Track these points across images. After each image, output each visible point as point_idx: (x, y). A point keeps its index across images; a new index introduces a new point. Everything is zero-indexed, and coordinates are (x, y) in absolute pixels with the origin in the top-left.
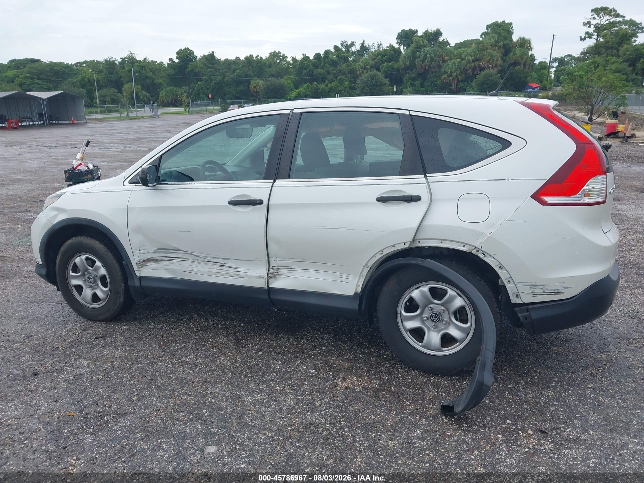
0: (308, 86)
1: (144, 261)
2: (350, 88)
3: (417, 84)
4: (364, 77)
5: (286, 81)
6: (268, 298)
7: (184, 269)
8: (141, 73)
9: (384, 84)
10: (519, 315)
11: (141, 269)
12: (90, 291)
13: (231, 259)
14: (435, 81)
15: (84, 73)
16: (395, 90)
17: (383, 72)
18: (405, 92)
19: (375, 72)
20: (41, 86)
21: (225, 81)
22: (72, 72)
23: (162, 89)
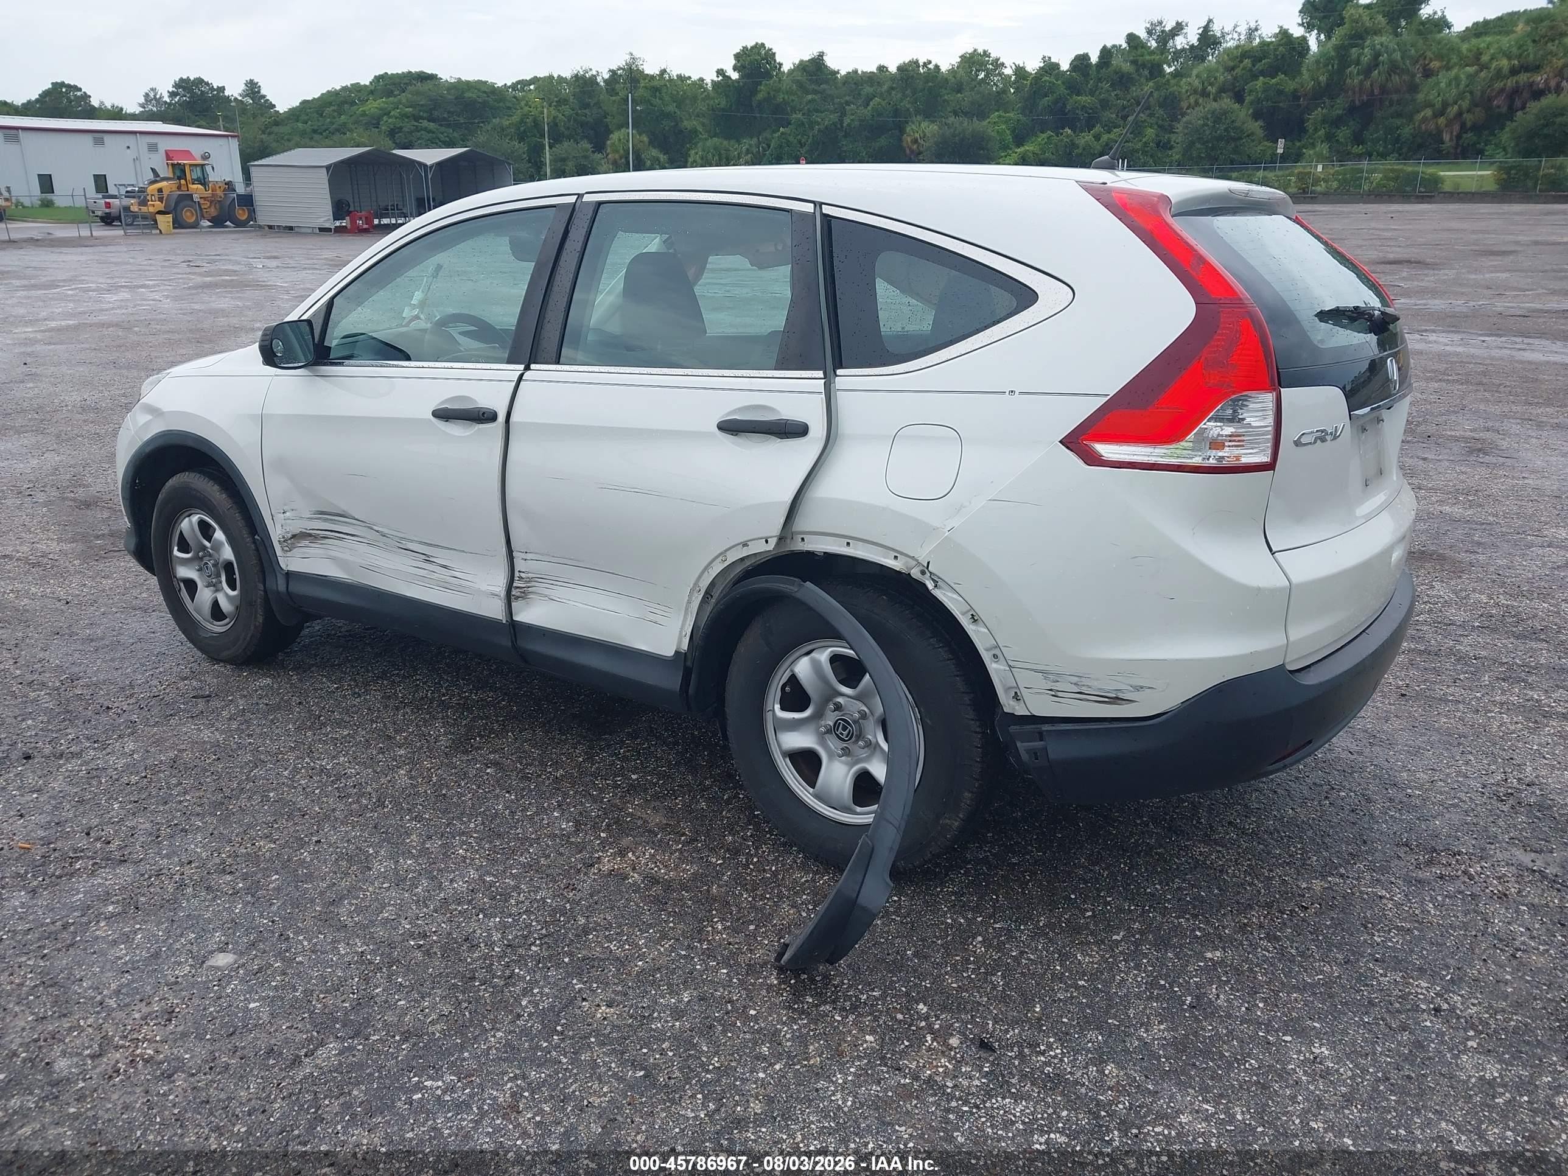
0: (1048, 138)
1: (294, 536)
2: (1158, 145)
3: (1343, 133)
4: (1194, 117)
5: (994, 125)
6: (510, 644)
7: (363, 562)
8: (651, 105)
9: (1248, 136)
10: (1019, 744)
11: (289, 554)
12: (210, 594)
13: (443, 547)
14: (1398, 128)
15: (526, 105)
16: (1280, 151)
17: (1251, 103)
18: (1307, 156)
19: (1227, 102)
20: (434, 135)
21: (845, 125)
22: (501, 104)
23: (696, 144)
